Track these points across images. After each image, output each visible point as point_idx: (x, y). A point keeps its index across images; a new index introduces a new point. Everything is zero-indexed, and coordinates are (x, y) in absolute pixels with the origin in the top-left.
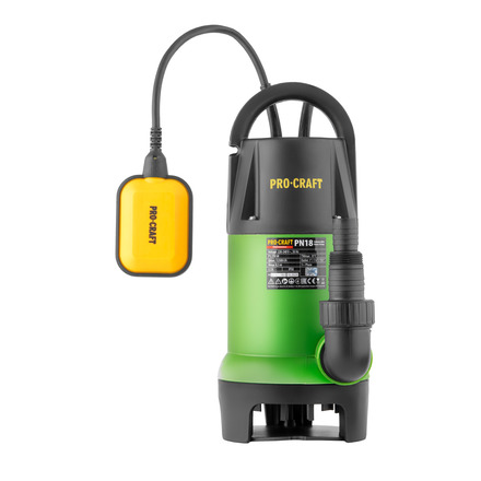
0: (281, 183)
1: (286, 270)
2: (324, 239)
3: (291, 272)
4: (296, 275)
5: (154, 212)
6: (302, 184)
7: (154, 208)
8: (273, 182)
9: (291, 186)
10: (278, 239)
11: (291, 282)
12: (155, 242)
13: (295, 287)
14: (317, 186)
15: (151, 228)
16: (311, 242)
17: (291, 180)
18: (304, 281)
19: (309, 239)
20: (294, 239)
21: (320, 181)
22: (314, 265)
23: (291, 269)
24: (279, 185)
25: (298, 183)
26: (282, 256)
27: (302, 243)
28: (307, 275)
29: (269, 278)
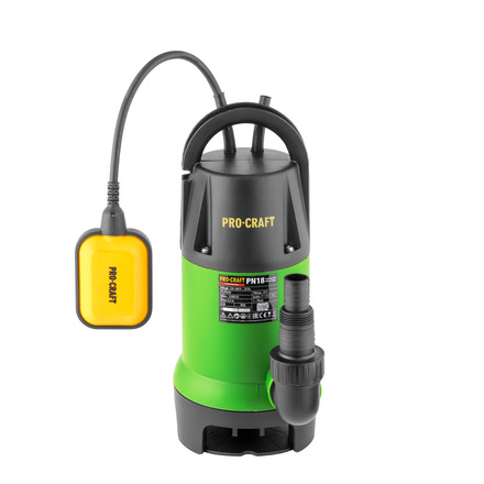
0: (234, 223)
1: (238, 306)
2: (276, 275)
3: (243, 308)
4: (248, 310)
5: (113, 272)
6: (254, 224)
7: (114, 269)
8: (225, 221)
9: (243, 226)
10: (229, 277)
11: (243, 317)
12: (115, 302)
13: (247, 321)
14: (269, 224)
15: (111, 288)
16: (263, 279)
17: (243, 220)
18: (256, 316)
19: (260, 277)
20: (246, 277)
21: (272, 218)
22: (266, 300)
23: (243, 305)
24: (231, 224)
25: (250, 223)
26: (233, 293)
27: (253, 281)
28: (258, 310)
29: (221, 311)
